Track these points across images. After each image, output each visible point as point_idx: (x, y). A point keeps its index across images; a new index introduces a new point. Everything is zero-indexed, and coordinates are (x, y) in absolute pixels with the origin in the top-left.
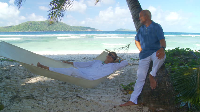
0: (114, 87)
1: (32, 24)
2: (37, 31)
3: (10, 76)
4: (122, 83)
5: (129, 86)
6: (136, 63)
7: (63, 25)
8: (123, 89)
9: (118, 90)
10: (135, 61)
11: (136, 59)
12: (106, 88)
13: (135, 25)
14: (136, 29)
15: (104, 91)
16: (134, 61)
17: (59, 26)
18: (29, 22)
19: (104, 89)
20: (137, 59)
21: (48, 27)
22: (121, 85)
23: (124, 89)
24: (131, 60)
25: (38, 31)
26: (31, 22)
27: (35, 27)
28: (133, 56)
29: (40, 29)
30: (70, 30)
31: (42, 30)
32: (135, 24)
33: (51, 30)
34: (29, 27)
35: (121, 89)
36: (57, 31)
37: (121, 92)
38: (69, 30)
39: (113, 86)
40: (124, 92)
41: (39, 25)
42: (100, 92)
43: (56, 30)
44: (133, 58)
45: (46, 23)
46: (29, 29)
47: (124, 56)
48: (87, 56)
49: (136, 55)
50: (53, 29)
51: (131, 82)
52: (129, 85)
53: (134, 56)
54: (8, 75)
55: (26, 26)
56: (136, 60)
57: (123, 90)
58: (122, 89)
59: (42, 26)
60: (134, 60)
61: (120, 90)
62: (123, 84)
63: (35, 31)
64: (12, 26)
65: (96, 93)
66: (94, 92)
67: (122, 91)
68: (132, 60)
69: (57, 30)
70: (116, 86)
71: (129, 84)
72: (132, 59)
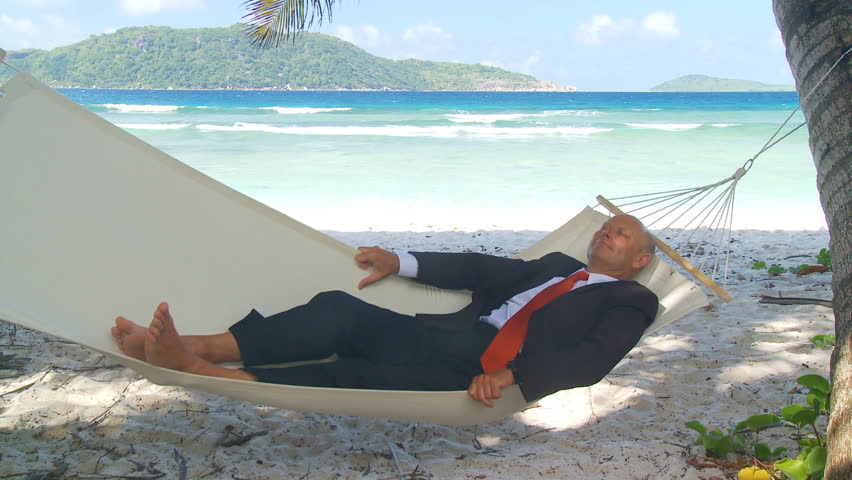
0: (646, 439)
1: (151, 43)
2: (184, 89)
3: (21, 354)
4: (692, 411)
5: (736, 433)
6: (785, 289)
7: (341, 56)
8: (699, 451)
9: (668, 454)
10: (784, 279)
11: (786, 265)
12: (593, 440)
13: (787, 52)
14: (797, 75)
15: (584, 459)
16: (774, 281)
17: (314, 61)
18: (136, 32)
19: (582, 444)
20: (796, 264)
21: (248, 66)
22: (688, 425)
23: (709, 453)
24: (755, 273)
25: (189, 86)
26: (146, 29)
27: (171, 63)
28: (766, 247)
29: (205, 73)
30: (380, 86)
31: (212, 79)
32: (787, 45)
33: (268, 80)
34: (138, 59)
35: (688, 448)
36: (305, 89)
37: (692, 470)
38: (375, 83)
39: (641, 428)
40: (708, 470)
41: (194, 50)
42: (556, 463)
43: (300, 85)
44: (769, 264)
45: (237, 41)
46: (136, 71)
47: (708, 249)
48: (481, 240)
49: (789, 241)
50: (280, 75)
51: (755, 410)
52: (741, 429)
53: (773, 250)
54: (7, 347)
55: (121, 52)
56: (786, 275)
57: (701, 462)
58: (694, 450)
59: (215, 59)
60: (776, 271)
61: (684, 454)
62: (704, 422)
63: (170, 88)
64: (34, 51)
65: (536, 465)
66: (523, 461)
67: (693, 462)
68: (763, 271)
69: (304, 85)
70: (658, 434)
71: (742, 425)
72: (758, 265)
